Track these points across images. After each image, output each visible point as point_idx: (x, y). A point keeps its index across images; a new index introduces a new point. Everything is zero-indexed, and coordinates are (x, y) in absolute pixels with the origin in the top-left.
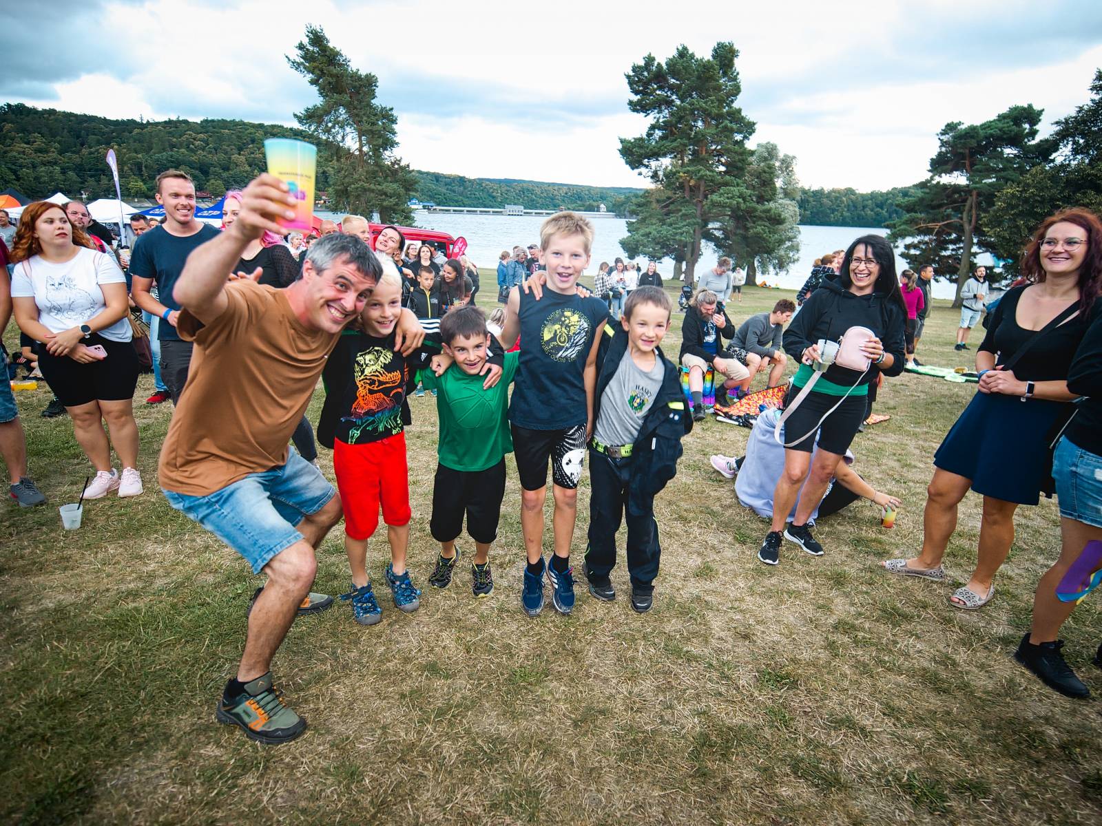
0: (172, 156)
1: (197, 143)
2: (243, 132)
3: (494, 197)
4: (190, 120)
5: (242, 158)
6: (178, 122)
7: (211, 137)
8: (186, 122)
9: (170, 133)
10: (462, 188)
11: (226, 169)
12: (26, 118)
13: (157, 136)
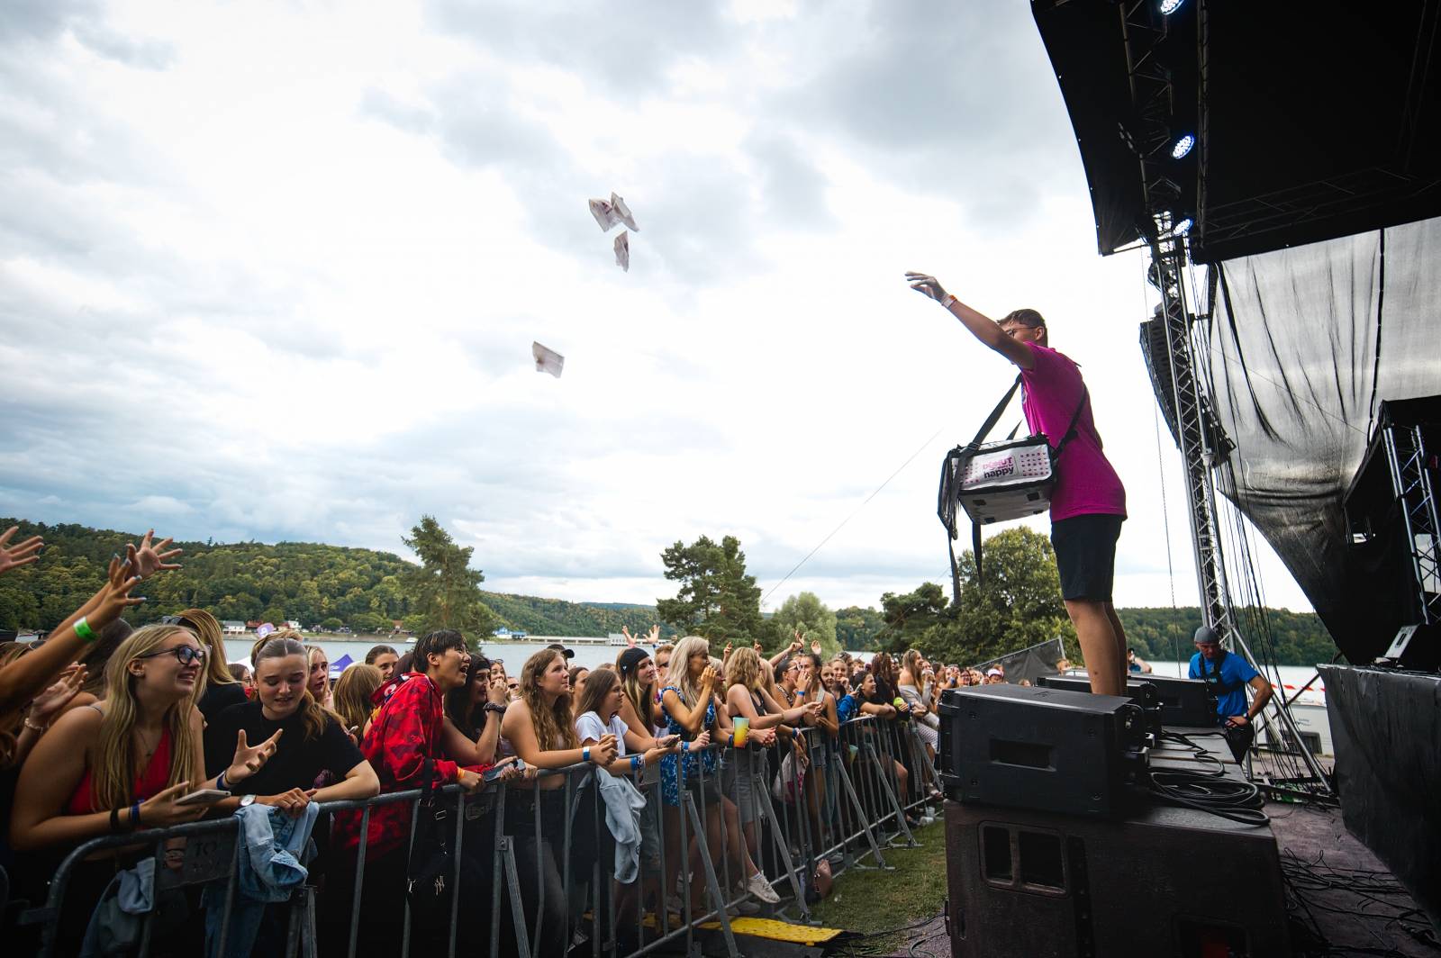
0: (232, 583)
1: (266, 568)
2: (322, 557)
3: (598, 624)
4: (265, 544)
5: (314, 584)
6: (252, 545)
7: (284, 561)
8: (260, 546)
9: (238, 557)
10: (562, 614)
11: (291, 595)
12: (77, 540)
13: (223, 560)
